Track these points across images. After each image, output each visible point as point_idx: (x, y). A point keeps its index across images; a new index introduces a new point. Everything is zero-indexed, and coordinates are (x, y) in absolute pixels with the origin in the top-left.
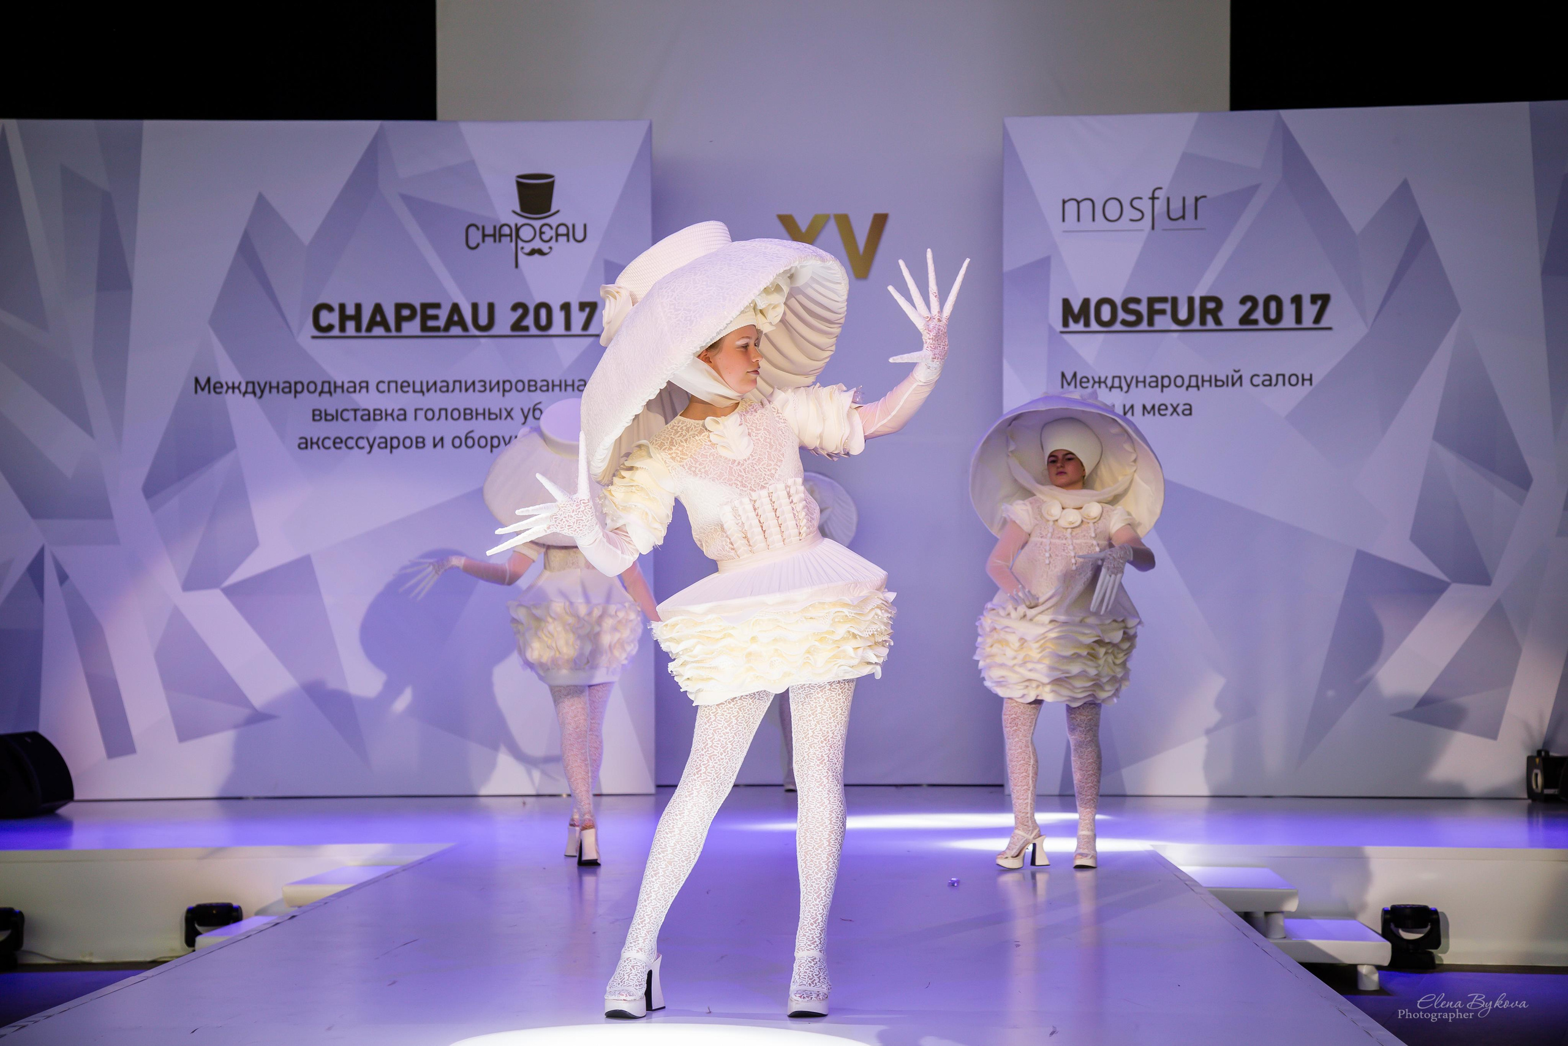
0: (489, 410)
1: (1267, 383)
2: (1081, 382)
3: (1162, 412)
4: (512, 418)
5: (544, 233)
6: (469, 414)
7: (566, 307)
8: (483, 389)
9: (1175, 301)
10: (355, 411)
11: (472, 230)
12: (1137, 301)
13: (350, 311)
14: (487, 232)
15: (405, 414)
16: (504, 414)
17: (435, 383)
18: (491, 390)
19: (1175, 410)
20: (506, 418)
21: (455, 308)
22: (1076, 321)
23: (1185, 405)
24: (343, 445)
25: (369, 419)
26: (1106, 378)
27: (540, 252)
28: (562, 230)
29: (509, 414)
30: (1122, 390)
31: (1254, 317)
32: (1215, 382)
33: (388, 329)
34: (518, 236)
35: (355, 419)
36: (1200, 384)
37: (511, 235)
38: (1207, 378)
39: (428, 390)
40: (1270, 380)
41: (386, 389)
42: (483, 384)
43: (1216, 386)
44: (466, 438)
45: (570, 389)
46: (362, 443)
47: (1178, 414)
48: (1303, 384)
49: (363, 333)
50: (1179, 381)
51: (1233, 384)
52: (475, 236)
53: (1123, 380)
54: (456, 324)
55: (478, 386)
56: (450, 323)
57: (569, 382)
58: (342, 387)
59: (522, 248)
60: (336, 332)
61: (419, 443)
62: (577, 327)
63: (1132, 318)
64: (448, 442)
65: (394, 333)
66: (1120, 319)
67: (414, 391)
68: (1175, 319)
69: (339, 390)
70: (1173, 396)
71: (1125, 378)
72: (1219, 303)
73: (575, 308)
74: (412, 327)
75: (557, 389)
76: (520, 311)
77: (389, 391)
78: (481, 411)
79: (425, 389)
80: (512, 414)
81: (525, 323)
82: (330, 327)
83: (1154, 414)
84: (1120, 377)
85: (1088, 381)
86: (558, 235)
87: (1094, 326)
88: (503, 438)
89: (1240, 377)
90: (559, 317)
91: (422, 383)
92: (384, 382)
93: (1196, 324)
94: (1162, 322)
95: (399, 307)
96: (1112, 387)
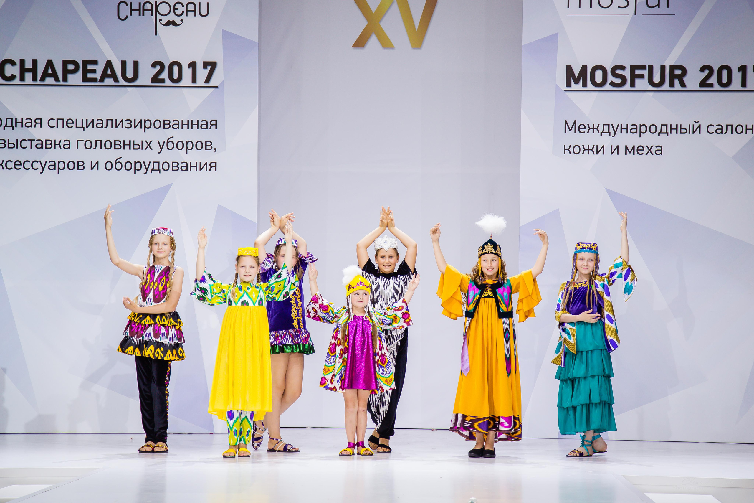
0: (134, 141)
1: (720, 131)
2: (579, 128)
3: (640, 152)
4: (151, 149)
5: (177, 9)
6: (118, 145)
7: (193, 65)
8: (129, 126)
9: (651, 68)
10: (31, 140)
11: (122, 5)
12: (623, 68)
13: (28, 65)
14: (133, 8)
15: (69, 144)
16: (145, 145)
17: (93, 121)
18: (135, 127)
19: (650, 150)
20: (146, 149)
21: (109, 64)
22: (577, 82)
23: (656, 147)
24: (22, 167)
25: (42, 147)
26: (599, 125)
27: (174, 24)
28: (191, 7)
29: (149, 145)
30: (610, 135)
31: (710, 81)
32: (680, 129)
33: (57, 79)
34: (157, 11)
35: (31, 148)
36: (669, 131)
37: (152, 10)
38: (674, 127)
39: (87, 127)
40: (722, 129)
41: (56, 126)
42: (129, 122)
43: (681, 133)
44: (116, 163)
45: (195, 127)
46: (36, 165)
47: (652, 154)
48: (746, 133)
49: (38, 82)
50: (653, 129)
51: (694, 132)
52: (125, 11)
53: (611, 127)
54: (109, 76)
55: (125, 124)
56: (104, 76)
57: (195, 122)
58: (22, 123)
59: (160, 20)
60: (17, 81)
61: (80, 166)
62: (201, 81)
63: (619, 81)
64: (102, 165)
65: (62, 83)
66: (609, 82)
67: (77, 127)
68: (651, 81)
69: (19, 125)
70: (648, 140)
71: (612, 125)
72: (684, 71)
73: (200, 66)
74: (76, 78)
75: (185, 127)
76: (158, 68)
77: (57, 127)
78: (127, 143)
79: (85, 125)
80: (150, 145)
81: (161, 77)
82: (13, 77)
83: (634, 154)
84: (609, 125)
85: (585, 128)
86: (187, 11)
87: (590, 86)
88: (144, 162)
89: (699, 126)
90: (187, 73)
91: (82, 120)
92: (54, 120)
93: (666, 86)
94: (642, 84)
95: (66, 63)
96: (603, 132)
